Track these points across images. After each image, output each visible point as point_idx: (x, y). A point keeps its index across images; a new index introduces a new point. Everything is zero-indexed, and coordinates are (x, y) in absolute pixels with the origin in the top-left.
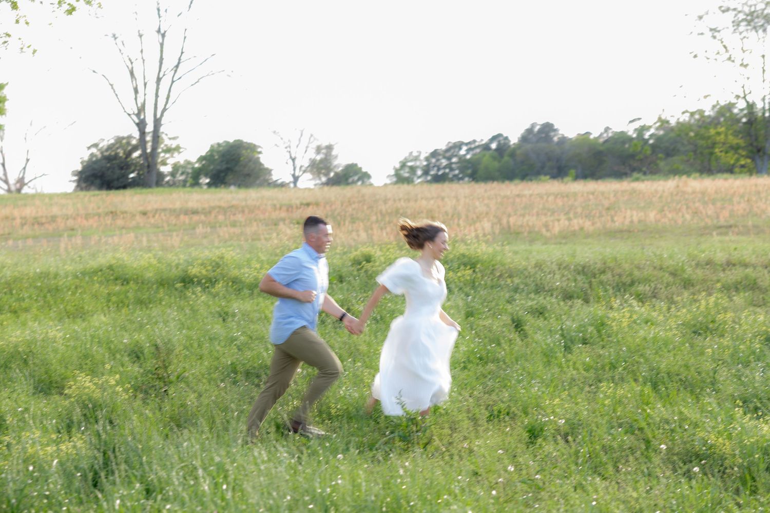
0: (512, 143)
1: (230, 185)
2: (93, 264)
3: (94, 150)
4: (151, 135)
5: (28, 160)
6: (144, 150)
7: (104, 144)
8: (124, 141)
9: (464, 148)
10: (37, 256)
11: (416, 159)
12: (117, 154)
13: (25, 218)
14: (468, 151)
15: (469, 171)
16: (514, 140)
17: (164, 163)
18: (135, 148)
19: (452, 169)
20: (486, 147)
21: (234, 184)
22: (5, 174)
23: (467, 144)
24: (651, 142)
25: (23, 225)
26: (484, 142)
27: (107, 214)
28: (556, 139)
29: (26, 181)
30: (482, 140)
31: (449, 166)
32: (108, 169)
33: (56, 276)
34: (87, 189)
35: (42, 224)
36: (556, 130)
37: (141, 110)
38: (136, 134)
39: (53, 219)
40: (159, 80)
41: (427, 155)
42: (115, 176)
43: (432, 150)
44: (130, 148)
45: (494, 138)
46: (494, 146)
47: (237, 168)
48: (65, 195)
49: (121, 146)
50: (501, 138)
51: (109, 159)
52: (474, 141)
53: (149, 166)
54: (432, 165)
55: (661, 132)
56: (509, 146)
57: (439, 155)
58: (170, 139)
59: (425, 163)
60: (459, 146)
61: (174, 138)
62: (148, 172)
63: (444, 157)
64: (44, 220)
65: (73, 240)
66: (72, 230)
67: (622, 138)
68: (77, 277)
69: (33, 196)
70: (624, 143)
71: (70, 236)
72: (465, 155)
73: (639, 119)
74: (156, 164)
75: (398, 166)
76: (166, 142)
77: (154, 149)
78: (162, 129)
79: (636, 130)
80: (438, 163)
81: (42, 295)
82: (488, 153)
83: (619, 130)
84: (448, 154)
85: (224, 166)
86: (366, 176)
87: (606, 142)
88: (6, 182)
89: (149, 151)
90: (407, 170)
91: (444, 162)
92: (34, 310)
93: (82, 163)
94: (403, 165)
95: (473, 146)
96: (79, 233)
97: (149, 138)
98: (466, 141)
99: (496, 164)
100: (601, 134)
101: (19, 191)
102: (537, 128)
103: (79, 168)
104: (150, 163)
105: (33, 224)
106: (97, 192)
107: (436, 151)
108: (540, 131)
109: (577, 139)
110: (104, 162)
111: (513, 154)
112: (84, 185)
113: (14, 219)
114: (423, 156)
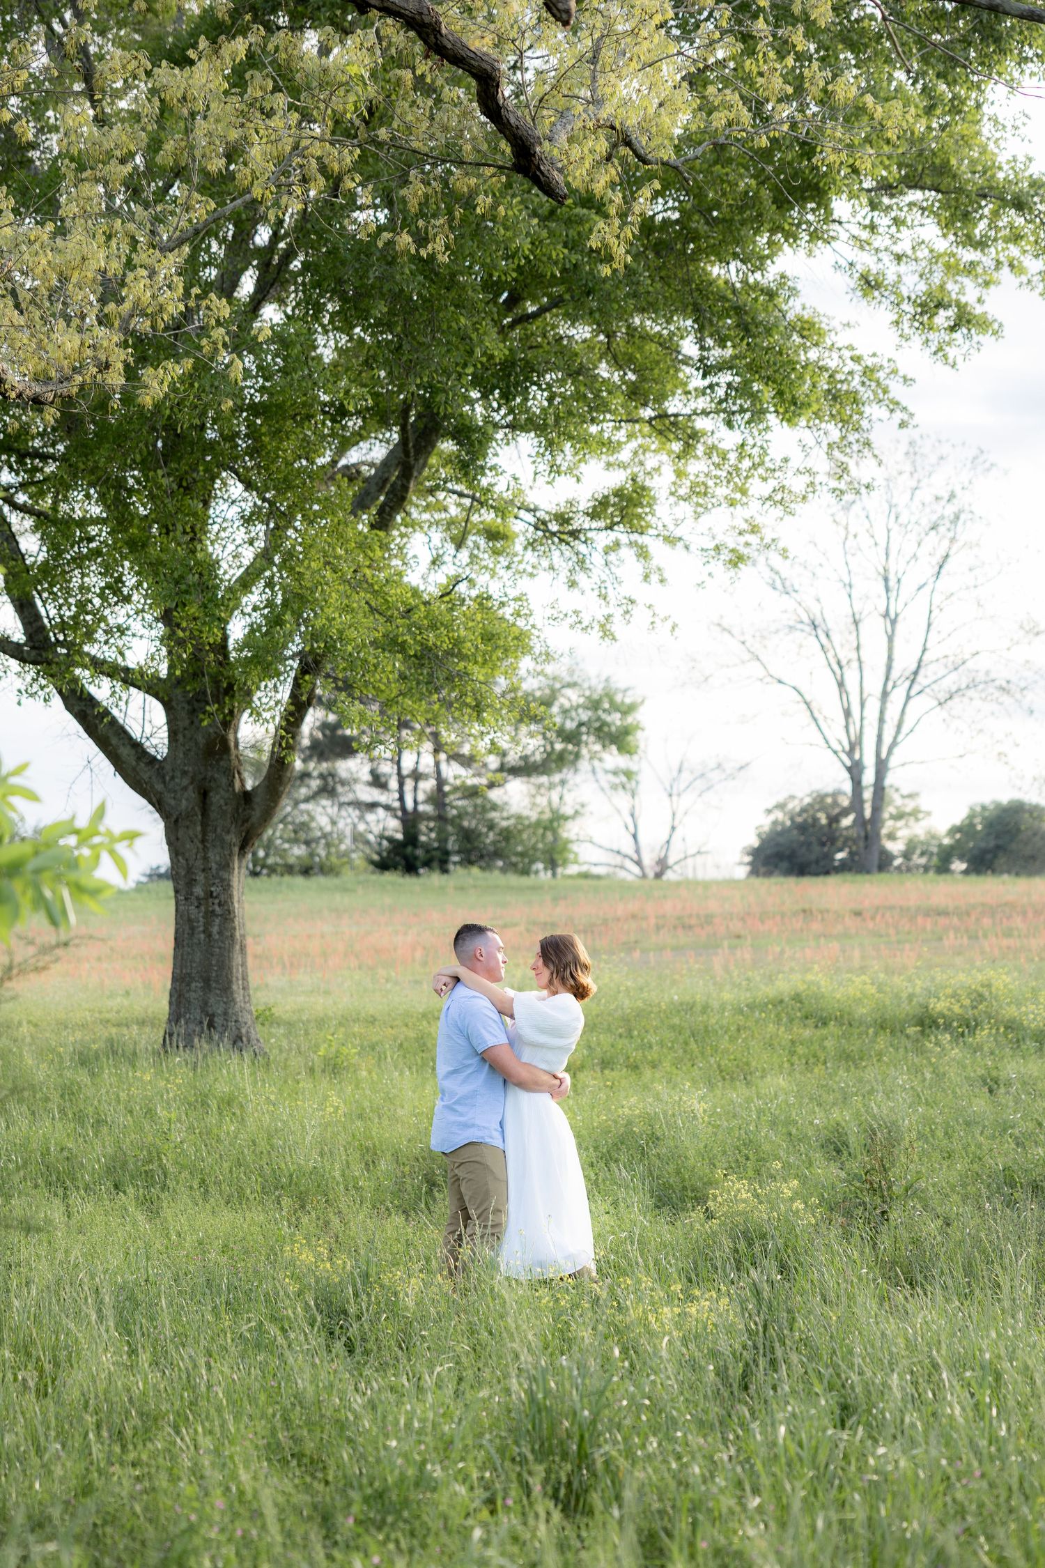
1: (1002, 872)
2: (768, 991)
3: (779, 815)
4: (871, 790)
5: (673, 828)
6: (860, 813)
7: (794, 806)
8: (829, 800)
10: (677, 977)
12: (816, 820)
13: (664, 916)
17: (891, 836)
18: (845, 812)
21: (1009, 872)
22: (638, 851)
25: (658, 928)
27: (795, 914)
29: (671, 861)
32: (802, 844)
33: (705, 1009)
34: (769, 874)
35: (690, 927)
37: (855, 745)
38: (847, 787)
39: (709, 919)
40: (885, 694)
42: (813, 857)
44: (837, 811)
47: (1014, 846)
48: (732, 883)
49: (823, 808)
51: (802, 828)
53: (866, 838)
58: (903, 797)
61: (910, 796)
62: (866, 847)
64: (693, 921)
65: (739, 953)
66: (739, 937)
68: (741, 1012)
69: (678, 884)
71: (733, 948)
74: (878, 835)
76: (896, 801)
77: (877, 809)
78: (889, 780)
81: (681, 1039)
85: (992, 844)
88: (639, 863)
89: (868, 813)
92: (667, 1065)
93: (759, 835)
96: (749, 941)
97: (868, 795)
101: (658, 875)
103: (755, 843)
104: (869, 832)
105: (675, 927)
106: (782, 879)
110: (795, 832)
112: (762, 870)
113: (646, 918)
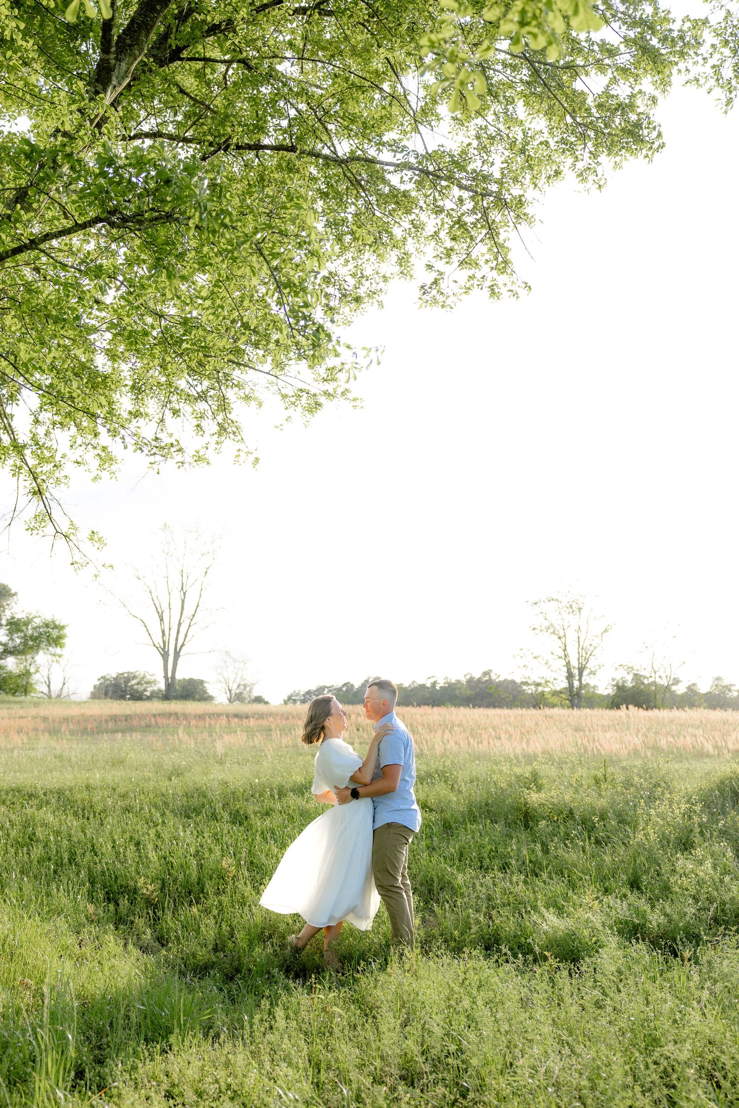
0: (356, 688)
3: (102, 680)
9: (326, 690)
11: (298, 695)
16: (357, 686)
20: (340, 690)
23: (328, 687)
24: (440, 691)
30: (338, 685)
41: (304, 692)
43: (308, 690)
45: (345, 685)
46: (344, 689)
50: (349, 685)
52: (333, 686)
55: (446, 685)
56: (354, 690)
59: (303, 697)
67: (423, 687)
73: (434, 677)
75: (286, 699)
87: (412, 690)
111: (356, 693)
114: (302, 693)
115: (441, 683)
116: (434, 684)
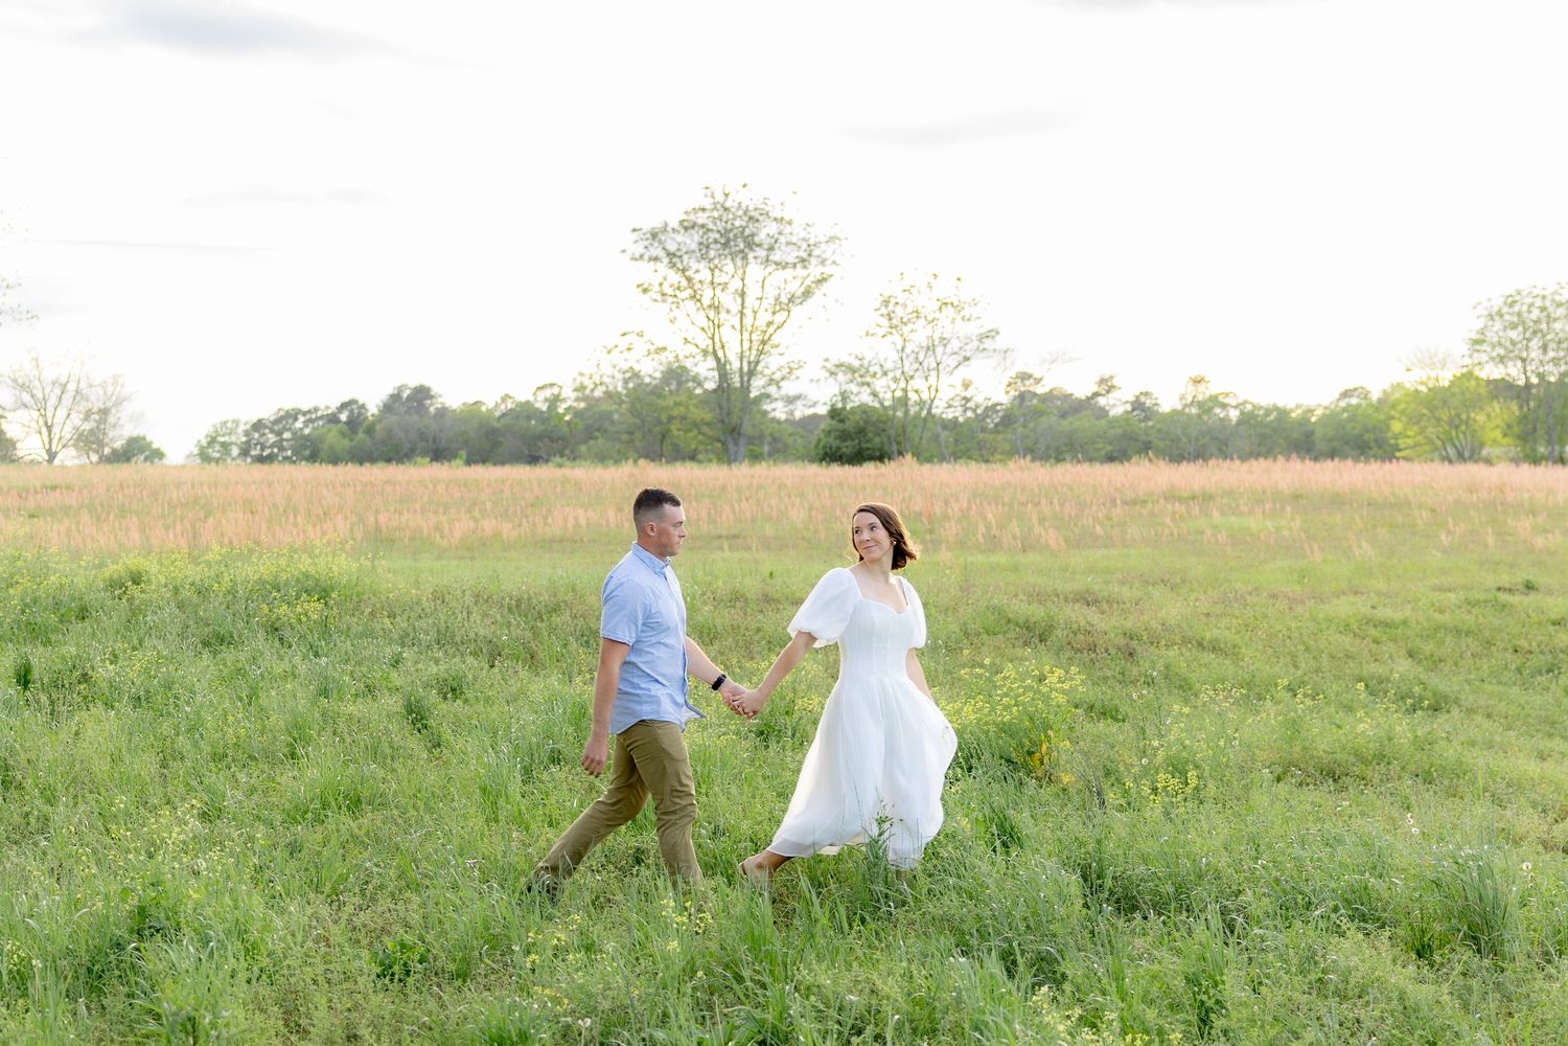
0: (369, 414)
9: (302, 419)
11: (233, 432)
14: (306, 423)
15: (307, 453)
16: (373, 409)
19: (282, 449)
20: (333, 419)
23: (304, 414)
24: (567, 418)
26: (330, 412)
28: (432, 409)
30: (327, 408)
31: (279, 445)
36: (432, 397)
41: (248, 427)
43: (255, 421)
45: (344, 406)
46: (344, 417)
50: (354, 406)
52: (316, 410)
54: (254, 442)
55: (582, 405)
56: (366, 418)
57: (266, 427)
59: (244, 439)
60: (293, 415)
63: (272, 431)
67: (525, 411)
70: (529, 418)
72: (301, 429)
73: (552, 385)
75: (204, 443)
79: (546, 400)
80: (262, 440)
82: (335, 428)
83: (523, 399)
84: (276, 428)
86: (158, 454)
87: (504, 415)
90: (217, 447)
91: (272, 438)
94: (212, 441)
95: (314, 416)
98: (305, 409)
99: (346, 443)
100: (497, 405)
102: (405, 395)
107: (260, 421)
108: (409, 398)
109: (462, 411)
111: (370, 431)
114: (241, 428)
115: (570, 399)
116: (554, 401)
